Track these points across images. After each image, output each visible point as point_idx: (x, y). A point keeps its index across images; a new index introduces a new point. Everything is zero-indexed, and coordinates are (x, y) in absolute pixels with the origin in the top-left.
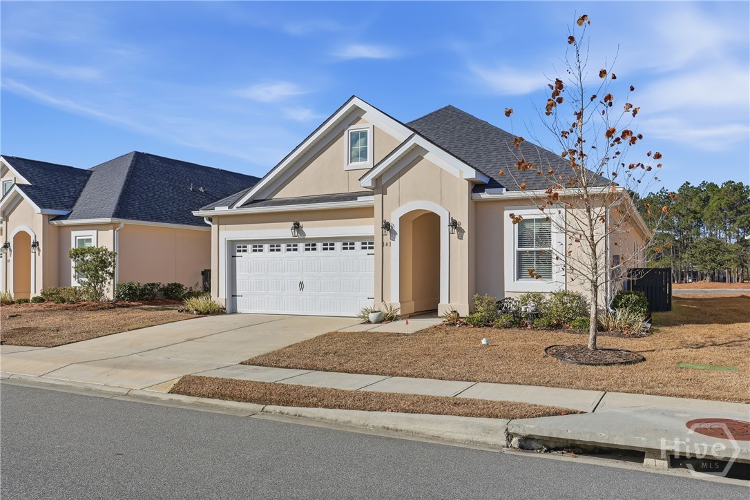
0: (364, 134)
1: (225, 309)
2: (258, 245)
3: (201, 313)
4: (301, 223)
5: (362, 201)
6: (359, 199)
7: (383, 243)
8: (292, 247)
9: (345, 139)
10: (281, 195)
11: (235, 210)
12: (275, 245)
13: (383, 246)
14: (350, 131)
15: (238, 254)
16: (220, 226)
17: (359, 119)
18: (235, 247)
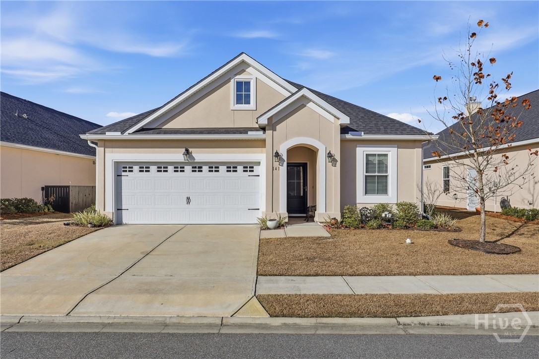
0: (248, 84)
1: (112, 221)
2: (144, 167)
3: (95, 226)
4: (190, 150)
5: (252, 135)
6: (250, 133)
7: (273, 167)
8: (179, 168)
9: (232, 86)
10: (171, 125)
11: (126, 136)
12: (162, 167)
13: (273, 170)
14: (235, 80)
15: (123, 174)
16: (106, 149)
17: (243, 71)
18: (121, 168)
